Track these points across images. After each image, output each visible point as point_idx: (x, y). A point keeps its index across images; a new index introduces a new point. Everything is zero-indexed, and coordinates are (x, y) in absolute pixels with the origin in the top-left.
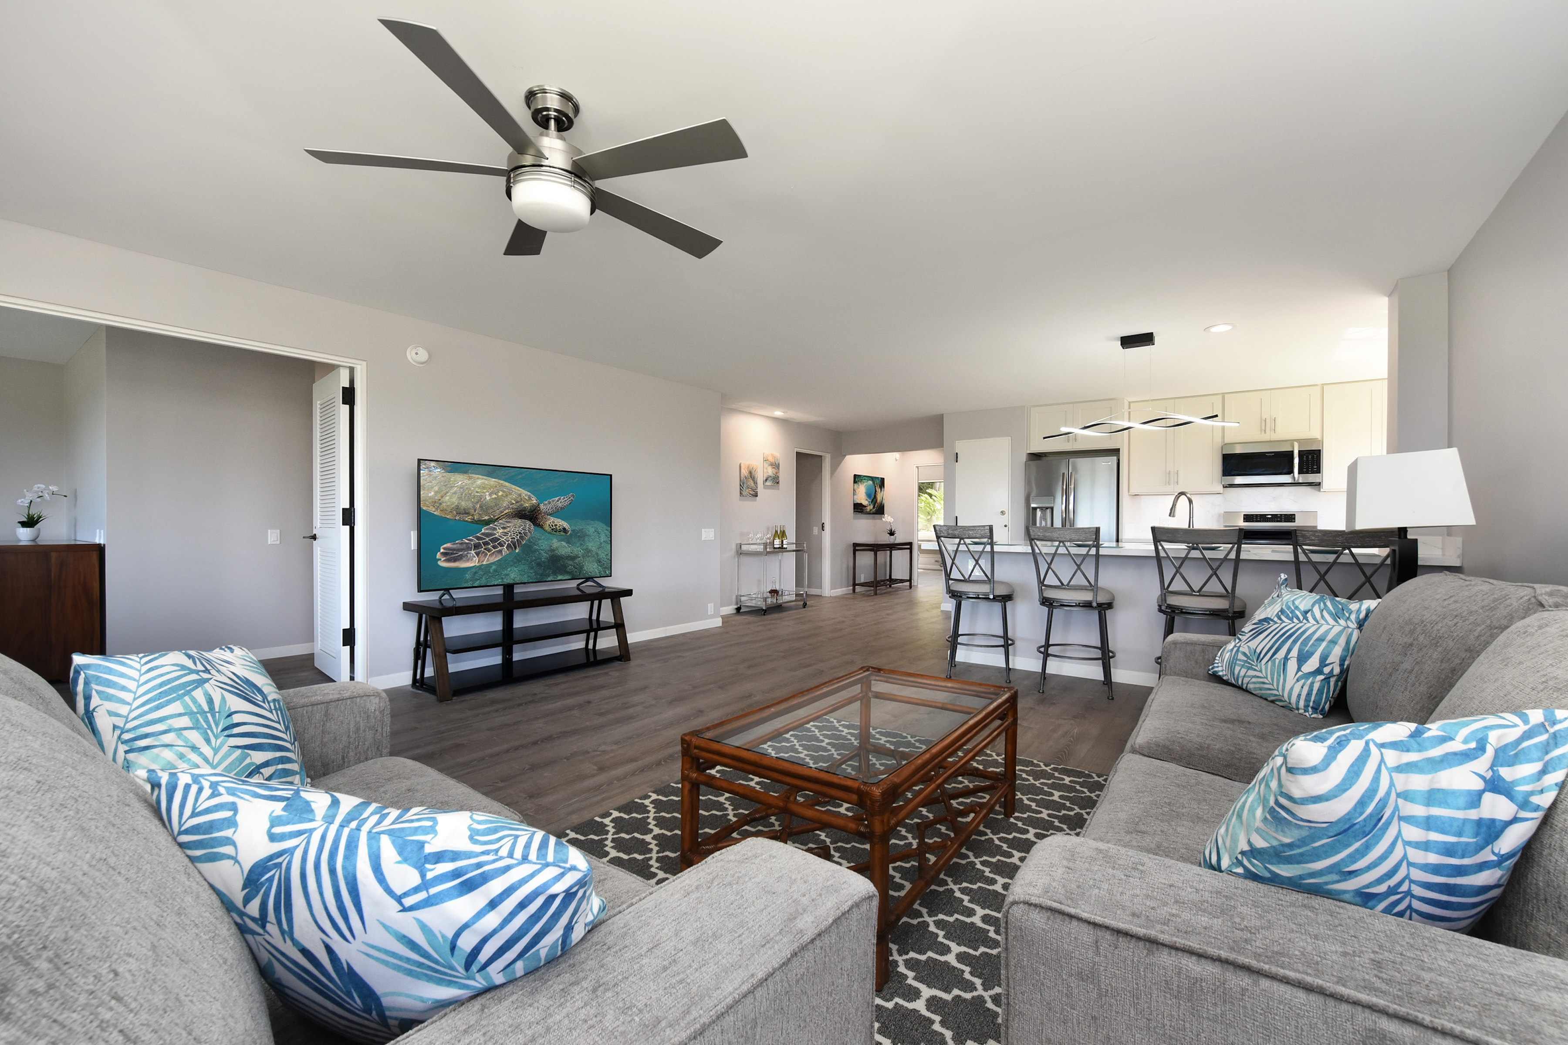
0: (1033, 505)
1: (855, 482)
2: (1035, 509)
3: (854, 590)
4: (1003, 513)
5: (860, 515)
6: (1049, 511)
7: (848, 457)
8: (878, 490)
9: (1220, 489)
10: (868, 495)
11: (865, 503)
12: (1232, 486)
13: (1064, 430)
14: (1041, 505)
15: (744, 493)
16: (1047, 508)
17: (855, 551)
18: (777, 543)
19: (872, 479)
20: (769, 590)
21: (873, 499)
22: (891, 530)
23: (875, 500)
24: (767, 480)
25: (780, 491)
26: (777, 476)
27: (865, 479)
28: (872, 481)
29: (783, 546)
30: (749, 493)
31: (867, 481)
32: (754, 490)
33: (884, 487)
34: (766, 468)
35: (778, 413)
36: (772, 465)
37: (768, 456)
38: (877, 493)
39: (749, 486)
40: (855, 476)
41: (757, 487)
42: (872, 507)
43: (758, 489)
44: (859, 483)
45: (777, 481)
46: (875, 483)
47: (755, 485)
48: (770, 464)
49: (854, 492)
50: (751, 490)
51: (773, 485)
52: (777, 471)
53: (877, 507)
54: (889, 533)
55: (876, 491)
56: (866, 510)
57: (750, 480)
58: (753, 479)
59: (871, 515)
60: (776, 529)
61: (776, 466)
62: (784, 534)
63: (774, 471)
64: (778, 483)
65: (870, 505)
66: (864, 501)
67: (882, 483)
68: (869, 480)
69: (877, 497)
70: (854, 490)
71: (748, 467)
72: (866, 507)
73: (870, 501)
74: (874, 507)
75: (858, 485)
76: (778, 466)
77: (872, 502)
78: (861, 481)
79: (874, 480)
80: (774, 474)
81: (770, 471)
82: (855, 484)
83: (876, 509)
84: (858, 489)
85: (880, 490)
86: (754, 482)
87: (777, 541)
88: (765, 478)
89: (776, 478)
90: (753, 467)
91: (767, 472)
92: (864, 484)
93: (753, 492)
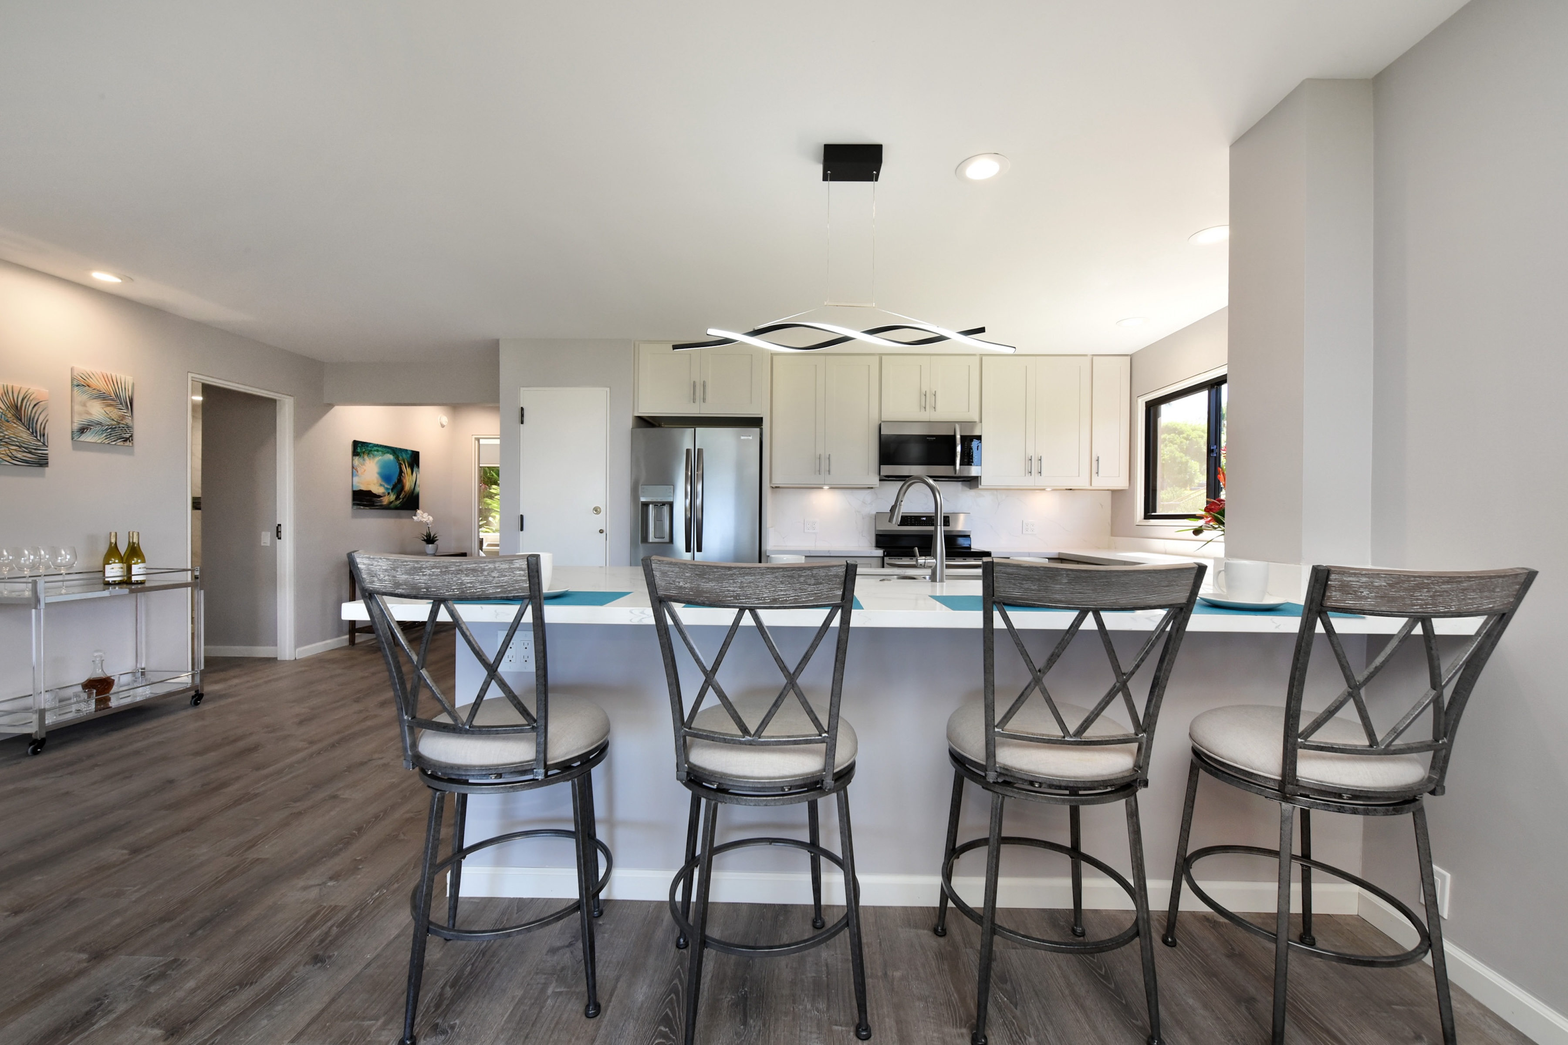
0: (643, 499)
1: (355, 453)
2: (646, 505)
3: (352, 641)
4: (597, 510)
5: (367, 511)
6: (666, 509)
7: (337, 408)
8: (407, 470)
9: (874, 480)
10: (385, 477)
11: (377, 489)
12: (888, 478)
13: (716, 333)
14: (654, 499)
16: (664, 504)
18: (114, 571)
19: (394, 451)
20: (84, 679)
21: (398, 485)
22: (429, 535)
23: (399, 486)
24: (84, 429)
25: (132, 453)
26: (123, 424)
27: (378, 451)
28: (393, 455)
29: (130, 578)
30: (10, 454)
31: (384, 453)
32: (33, 451)
33: (418, 466)
34: (84, 405)
35: (104, 278)
36: (104, 399)
37: (95, 380)
38: (403, 474)
39: (8, 438)
40: (356, 444)
41: (46, 444)
42: (392, 497)
43: (47, 447)
44: (366, 457)
45: (123, 435)
46: (400, 458)
47: (39, 438)
48: (102, 397)
49: (354, 470)
50: (17, 447)
51: (109, 443)
52: (126, 414)
53: (403, 499)
54: (424, 540)
55: (401, 472)
56: (381, 501)
57: (15, 425)
58: (30, 425)
59: (391, 511)
60: (113, 541)
61: (121, 404)
62: (134, 552)
63: (114, 413)
64: (126, 440)
65: (389, 493)
66: (377, 488)
67: (414, 459)
68: (388, 452)
69: (404, 481)
70: (353, 467)
71: (4, 395)
72: (379, 496)
73: (389, 487)
74: (397, 498)
75: (364, 460)
76: (130, 404)
77: (392, 490)
78: (369, 453)
79: (397, 453)
80: (113, 420)
81: (97, 411)
82: (357, 457)
83: (401, 500)
84: (364, 467)
85: (409, 470)
86: (33, 433)
87: (113, 568)
88: (76, 426)
89: (119, 427)
90: (29, 396)
91: (87, 413)
92: (377, 459)
93: (30, 453)
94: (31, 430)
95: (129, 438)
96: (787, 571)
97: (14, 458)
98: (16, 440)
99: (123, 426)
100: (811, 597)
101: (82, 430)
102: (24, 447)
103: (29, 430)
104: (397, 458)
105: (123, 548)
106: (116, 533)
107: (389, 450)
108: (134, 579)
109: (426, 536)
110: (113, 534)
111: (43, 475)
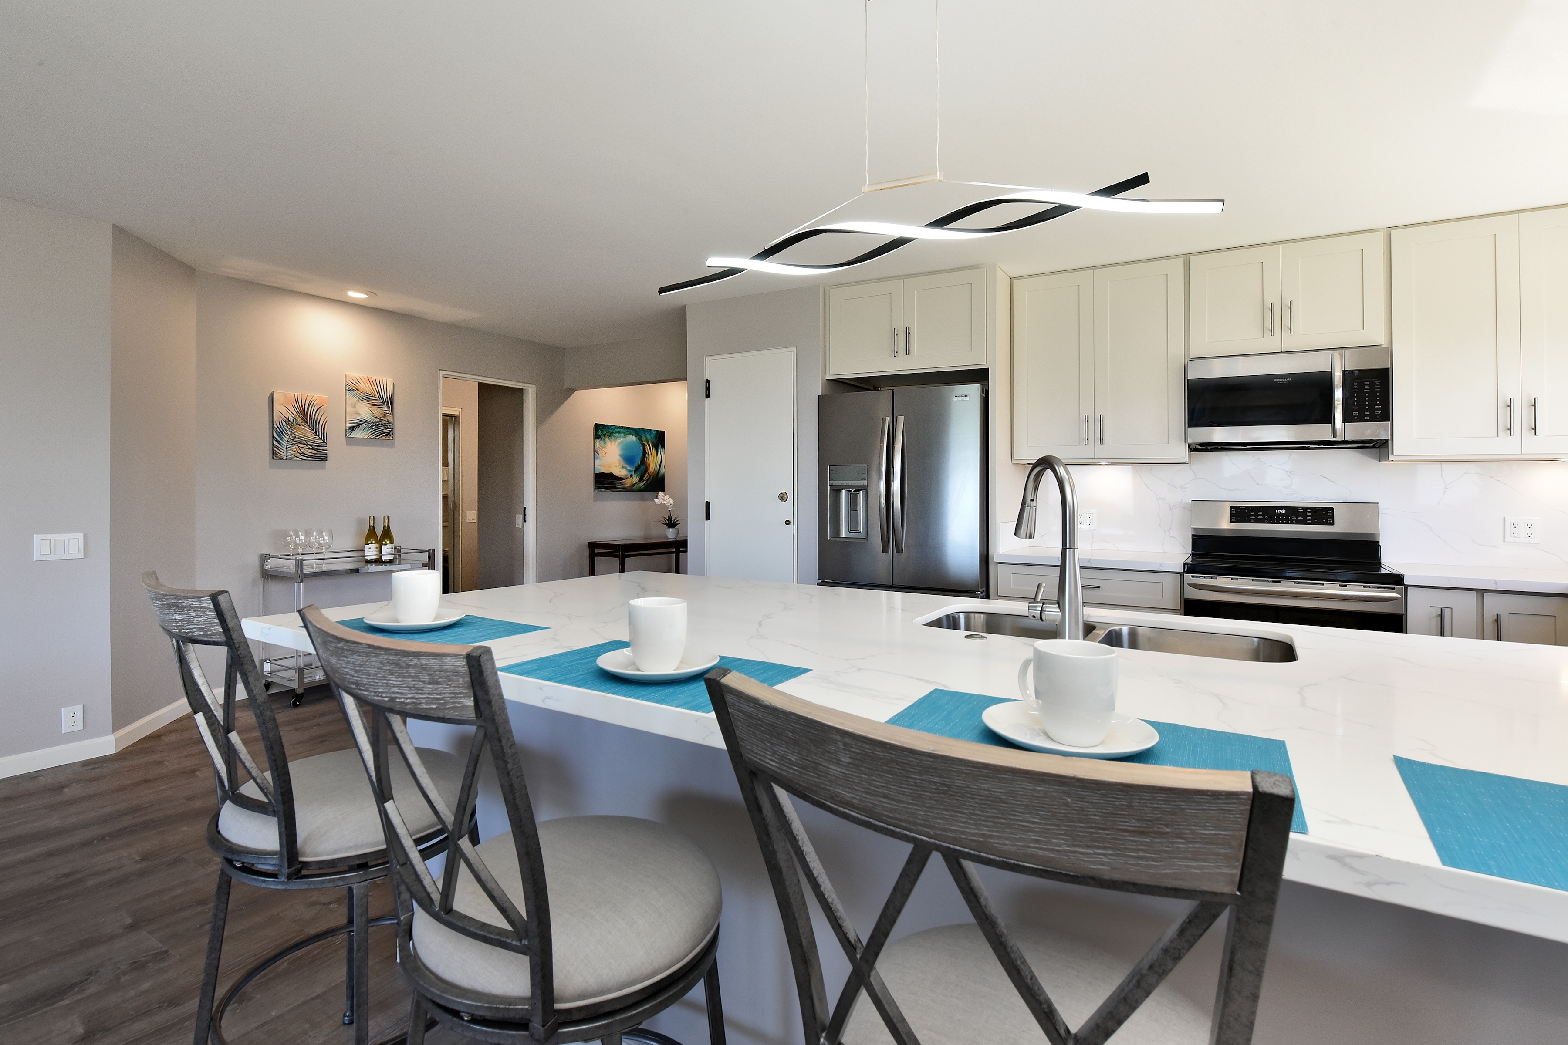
0: (832, 483)
1: (597, 436)
2: (836, 489)
4: (783, 496)
5: (609, 494)
6: (861, 495)
7: (579, 393)
8: (650, 451)
9: (1183, 452)
10: (628, 459)
11: (619, 472)
12: (1205, 447)
13: (721, 262)
14: (846, 483)
15: (283, 453)
16: (857, 489)
17: (592, 557)
18: (371, 550)
19: (636, 432)
21: (641, 467)
22: (670, 519)
23: (643, 467)
24: (354, 427)
25: (392, 446)
26: (385, 421)
27: (619, 432)
28: (636, 436)
29: (381, 557)
30: (299, 451)
31: (626, 435)
32: (316, 448)
33: (663, 446)
34: (354, 407)
35: (356, 295)
36: (370, 400)
37: (363, 384)
38: (647, 455)
39: (298, 438)
40: (597, 427)
41: (326, 441)
42: (635, 479)
43: (326, 444)
44: (607, 439)
45: (385, 430)
46: (644, 439)
47: (320, 437)
48: (369, 399)
49: (596, 453)
50: (305, 445)
51: (373, 438)
52: (387, 412)
53: (647, 480)
54: (666, 524)
55: (645, 453)
56: (623, 484)
57: (303, 427)
58: (314, 426)
59: (633, 493)
60: (372, 524)
61: (383, 403)
62: (387, 534)
63: (378, 412)
64: (388, 434)
65: (631, 475)
66: (619, 470)
67: (659, 439)
68: (630, 434)
69: (648, 462)
70: (595, 450)
71: (295, 402)
72: (622, 479)
73: (631, 469)
74: (640, 480)
75: (605, 442)
76: (390, 403)
77: (635, 471)
78: (610, 435)
79: (640, 434)
80: (377, 417)
81: (365, 411)
82: (598, 440)
83: (645, 482)
84: (604, 449)
85: (654, 451)
86: (316, 433)
87: (370, 548)
88: (348, 426)
89: (382, 424)
90: (313, 402)
91: (356, 414)
92: (619, 441)
93: (314, 449)
94: (314, 430)
95: (390, 432)
96: (391, 654)
97: (302, 454)
98: (304, 439)
99: (385, 422)
100: (433, 704)
101: (352, 429)
102: (309, 445)
103: (313, 430)
104: (640, 439)
105: (379, 531)
106: (374, 517)
107: (632, 431)
108: (384, 558)
109: (668, 520)
110: (372, 518)
111: (324, 468)
